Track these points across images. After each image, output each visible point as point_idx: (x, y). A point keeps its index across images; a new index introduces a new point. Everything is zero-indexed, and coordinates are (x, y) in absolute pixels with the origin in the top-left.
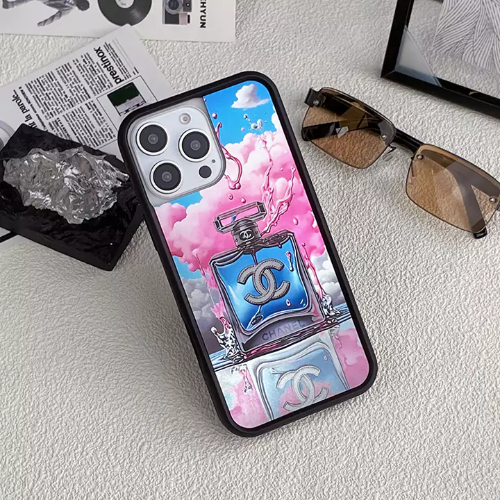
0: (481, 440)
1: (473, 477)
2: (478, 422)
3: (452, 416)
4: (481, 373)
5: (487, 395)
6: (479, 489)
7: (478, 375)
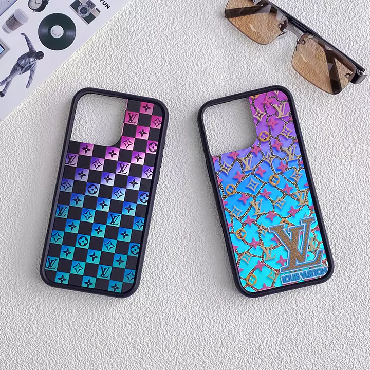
0: (338, 190)
1: (337, 214)
2: (334, 180)
3: (319, 180)
4: (331, 150)
5: (337, 163)
6: (342, 221)
7: (329, 151)
